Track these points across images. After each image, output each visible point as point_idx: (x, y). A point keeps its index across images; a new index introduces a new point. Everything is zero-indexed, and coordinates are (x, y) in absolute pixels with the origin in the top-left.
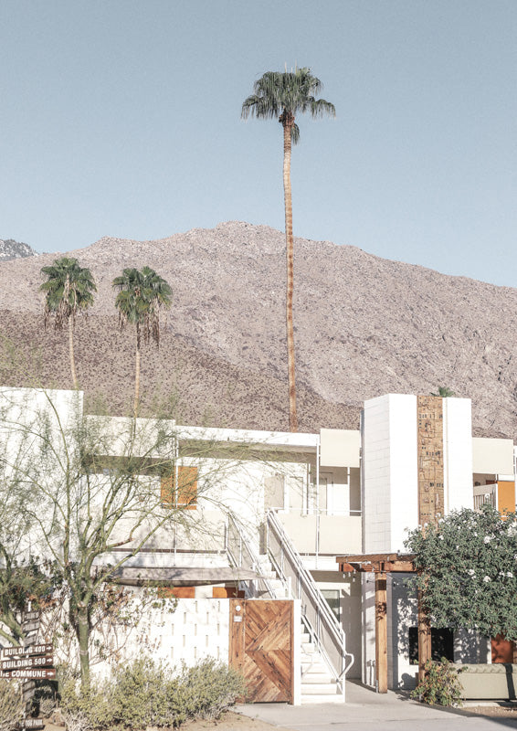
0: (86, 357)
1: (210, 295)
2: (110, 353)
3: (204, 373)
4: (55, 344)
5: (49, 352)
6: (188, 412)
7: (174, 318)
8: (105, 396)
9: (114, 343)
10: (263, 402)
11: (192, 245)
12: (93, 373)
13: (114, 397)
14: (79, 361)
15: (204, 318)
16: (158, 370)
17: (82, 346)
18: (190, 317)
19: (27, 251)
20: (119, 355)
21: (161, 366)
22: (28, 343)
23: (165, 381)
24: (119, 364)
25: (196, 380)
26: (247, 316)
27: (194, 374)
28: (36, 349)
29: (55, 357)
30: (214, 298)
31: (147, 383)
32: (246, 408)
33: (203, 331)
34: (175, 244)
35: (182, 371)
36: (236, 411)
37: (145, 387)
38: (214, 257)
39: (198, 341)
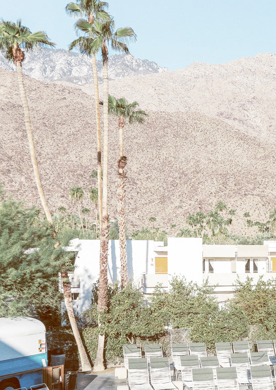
0: (181, 135)
1: (252, 96)
2: (193, 133)
3: (242, 144)
4: (165, 128)
5: (161, 132)
6: (233, 165)
7: (232, 109)
8: (191, 157)
9: (196, 127)
10: (271, 159)
11: (242, 66)
12: (185, 144)
13: (195, 157)
14: (177, 137)
15: (249, 109)
16: (218, 142)
17: (179, 130)
18: (241, 108)
19: (155, 66)
20: (198, 134)
21: (220, 140)
22: (151, 127)
23: (222, 148)
24: (198, 139)
25: (238, 147)
26: (272, 108)
27: (237, 144)
28: (155, 131)
29: (165, 136)
30: (254, 98)
31: (213, 149)
32: (263, 163)
33: (248, 116)
34: (233, 66)
35: (231, 142)
36: (258, 164)
37: (212, 151)
38: (254, 73)
39: (245, 122)
